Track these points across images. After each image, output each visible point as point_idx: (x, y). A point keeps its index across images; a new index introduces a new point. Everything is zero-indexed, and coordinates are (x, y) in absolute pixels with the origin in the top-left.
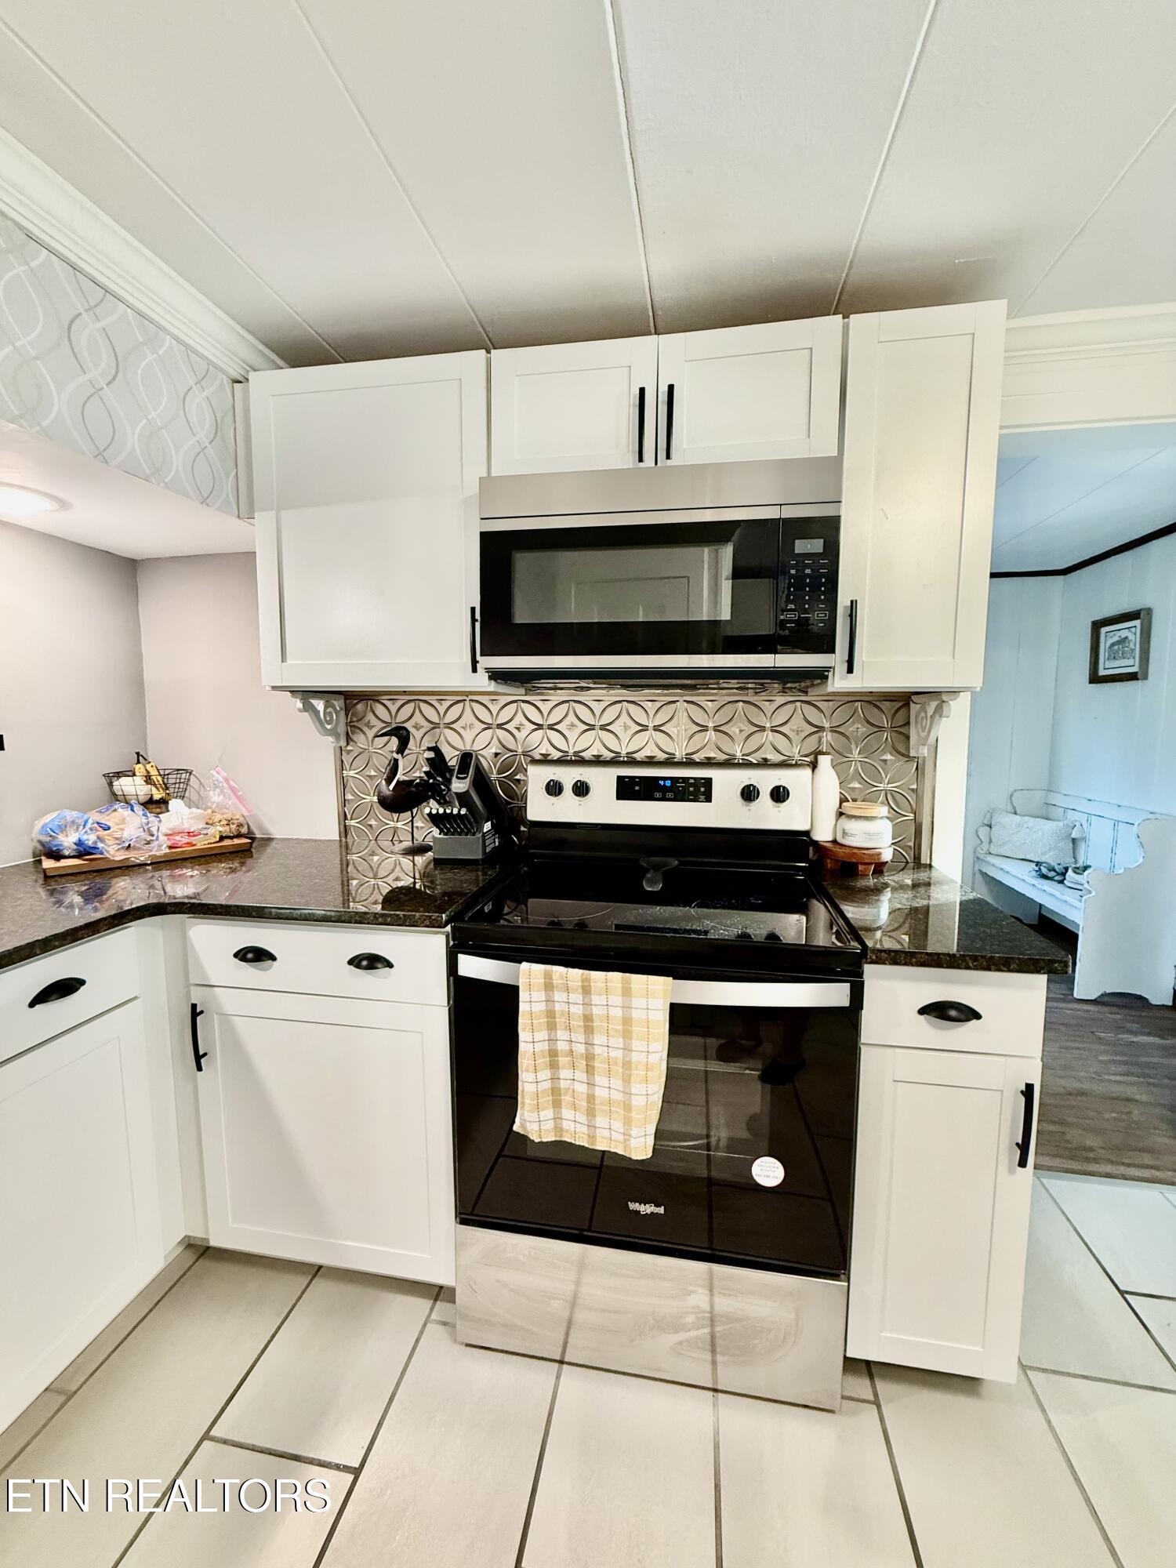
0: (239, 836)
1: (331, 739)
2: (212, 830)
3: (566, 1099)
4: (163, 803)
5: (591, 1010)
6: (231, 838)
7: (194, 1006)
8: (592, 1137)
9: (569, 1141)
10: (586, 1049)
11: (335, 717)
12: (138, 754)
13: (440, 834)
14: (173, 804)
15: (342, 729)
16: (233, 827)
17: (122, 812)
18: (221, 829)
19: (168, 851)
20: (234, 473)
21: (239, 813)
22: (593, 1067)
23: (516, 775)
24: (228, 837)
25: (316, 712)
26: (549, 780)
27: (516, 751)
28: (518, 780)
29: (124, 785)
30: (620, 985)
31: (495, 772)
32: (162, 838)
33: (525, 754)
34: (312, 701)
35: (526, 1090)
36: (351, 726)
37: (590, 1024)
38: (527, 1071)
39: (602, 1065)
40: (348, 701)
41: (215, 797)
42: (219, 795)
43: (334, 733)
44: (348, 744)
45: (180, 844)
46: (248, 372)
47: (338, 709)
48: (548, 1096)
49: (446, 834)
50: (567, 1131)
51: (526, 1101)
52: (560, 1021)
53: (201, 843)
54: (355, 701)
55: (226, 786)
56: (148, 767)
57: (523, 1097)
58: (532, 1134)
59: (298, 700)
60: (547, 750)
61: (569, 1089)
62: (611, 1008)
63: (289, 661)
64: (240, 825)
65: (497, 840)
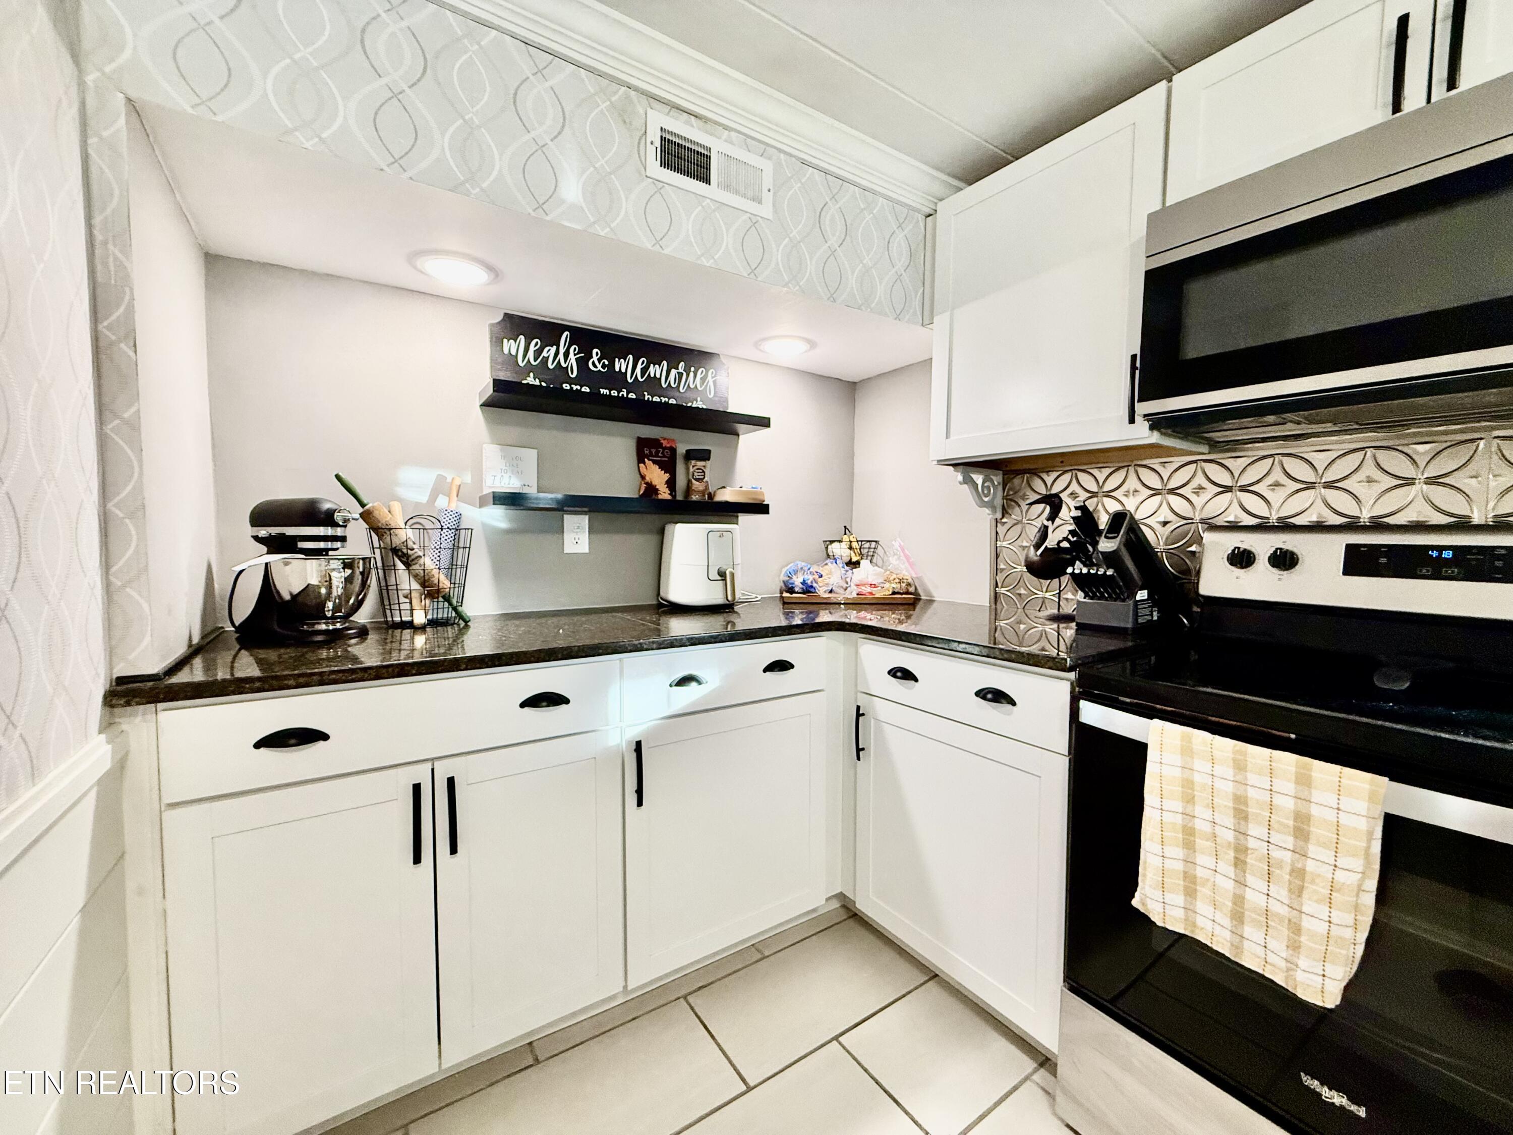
0: (907, 593)
1: (987, 511)
2: (887, 585)
3: (1204, 891)
4: (856, 564)
5: (1246, 790)
6: (902, 594)
7: (858, 708)
8: (1238, 948)
9: (1204, 941)
10: (1236, 838)
11: (992, 491)
12: (845, 527)
13: (1085, 598)
14: (865, 563)
15: (999, 501)
16: (903, 585)
17: (831, 566)
18: (894, 586)
19: (856, 596)
20: (921, 291)
21: (907, 574)
22: (1245, 863)
23: (1191, 546)
24: (898, 593)
25: (975, 485)
26: (1233, 548)
27: (1192, 519)
28: (1193, 553)
29: (836, 549)
30: (1293, 769)
31: (1161, 544)
32: (853, 587)
33: (1203, 521)
34: (972, 475)
35: (1148, 861)
36: (1007, 499)
37: (1244, 808)
38: (1152, 840)
39: (1257, 863)
40: (1006, 476)
41: (893, 560)
42: (896, 560)
43: (991, 506)
44: (1003, 517)
45: (864, 592)
46: (936, 203)
47: (996, 483)
48: (1179, 879)
49: (1092, 598)
50: (1202, 929)
51: (1148, 873)
52: (1202, 796)
53: (879, 594)
54: (1012, 476)
55: (902, 554)
56: (851, 537)
57: (1145, 869)
58: (1154, 914)
59: (959, 474)
60: (1236, 517)
61: (1208, 880)
62: (1275, 795)
63: (953, 437)
64: (909, 585)
65: (1155, 614)
